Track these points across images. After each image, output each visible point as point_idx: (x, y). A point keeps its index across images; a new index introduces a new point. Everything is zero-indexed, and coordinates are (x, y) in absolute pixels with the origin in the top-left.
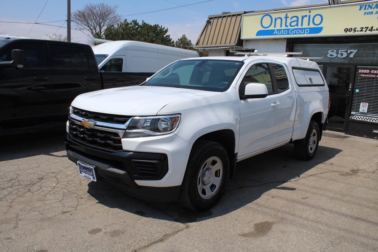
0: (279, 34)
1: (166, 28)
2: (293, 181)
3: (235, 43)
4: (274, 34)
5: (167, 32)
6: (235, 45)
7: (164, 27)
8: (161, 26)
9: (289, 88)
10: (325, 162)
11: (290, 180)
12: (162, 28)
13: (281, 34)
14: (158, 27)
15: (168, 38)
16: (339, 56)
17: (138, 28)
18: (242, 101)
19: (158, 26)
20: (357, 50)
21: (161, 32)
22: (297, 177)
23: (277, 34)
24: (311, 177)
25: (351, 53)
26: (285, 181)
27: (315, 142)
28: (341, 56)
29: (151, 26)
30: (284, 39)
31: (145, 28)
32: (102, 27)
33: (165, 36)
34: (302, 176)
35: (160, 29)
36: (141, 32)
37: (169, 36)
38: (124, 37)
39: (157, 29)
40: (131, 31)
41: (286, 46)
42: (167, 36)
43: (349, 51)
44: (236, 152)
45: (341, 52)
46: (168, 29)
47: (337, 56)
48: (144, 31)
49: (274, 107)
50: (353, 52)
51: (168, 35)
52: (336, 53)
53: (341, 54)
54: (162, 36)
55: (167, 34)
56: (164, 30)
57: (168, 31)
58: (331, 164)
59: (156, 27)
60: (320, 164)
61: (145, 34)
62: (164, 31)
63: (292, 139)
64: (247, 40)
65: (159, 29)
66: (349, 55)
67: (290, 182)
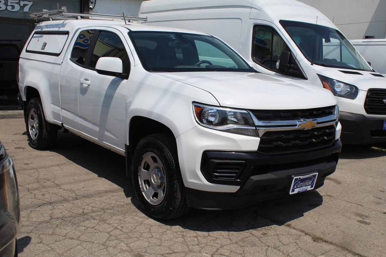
16: (9, 8)
20: (32, 3)
25: (25, 5)
28: (12, 9)
43: (22, 3)
45: (11, 3)
47: (6, 9)
50: (27, 5)
52: (4, 4)
53: (11, 6)
66: (22, 8)
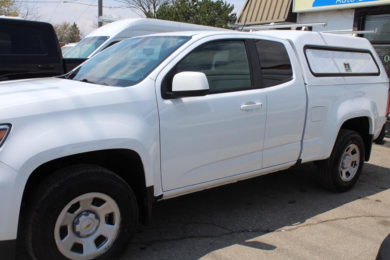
0: (343, 2)
1: (231, 5)
2: (286, 230)
3: (284, 18)
4: (336, 3)
5: (233, 10)
6: (284, 20)
7: (229, 4)
8: (226, 2)
9: (292, 79)
10: (368, 197)
11: (280, 229)
12: (227, 5)
13: (347, 3)
14: (222, 4)
15: (234, 17)
17: (196, 5)
18: (168, 102)
19: (222, 2)
21: (226, 10)
22: (299, 223)
23: (340, 2)
24: (324, 224)
26: (271, 229)
27: (357, 163)
29: (213, 2)
30: (352, 9)
31: (205, 5)
32: (156, 6)
33: (230, 15)
34: (308, 221)
35: (225, 6)
36: (200, 11)
37: (236, 15)
38: (179, 17)
39: (220, 6)
40: (188, 9)
41: (353, 20)
42: (232, 15)
44: (148, 184)
46: (234, 6)
48: (203, 8)
49: (246, 110)
51: (234, 14)
54: (226, 15)
55: (232, 12)
56: (229, 7)
57: (233, 8)
58: (377, 201)
59: (219, 4)
60: (359, 200)
61: (205, 12)
62: (229, 9)
63: (299, 161)
64: (303, 14)
65: (222, 6)
67: (278, 231)
